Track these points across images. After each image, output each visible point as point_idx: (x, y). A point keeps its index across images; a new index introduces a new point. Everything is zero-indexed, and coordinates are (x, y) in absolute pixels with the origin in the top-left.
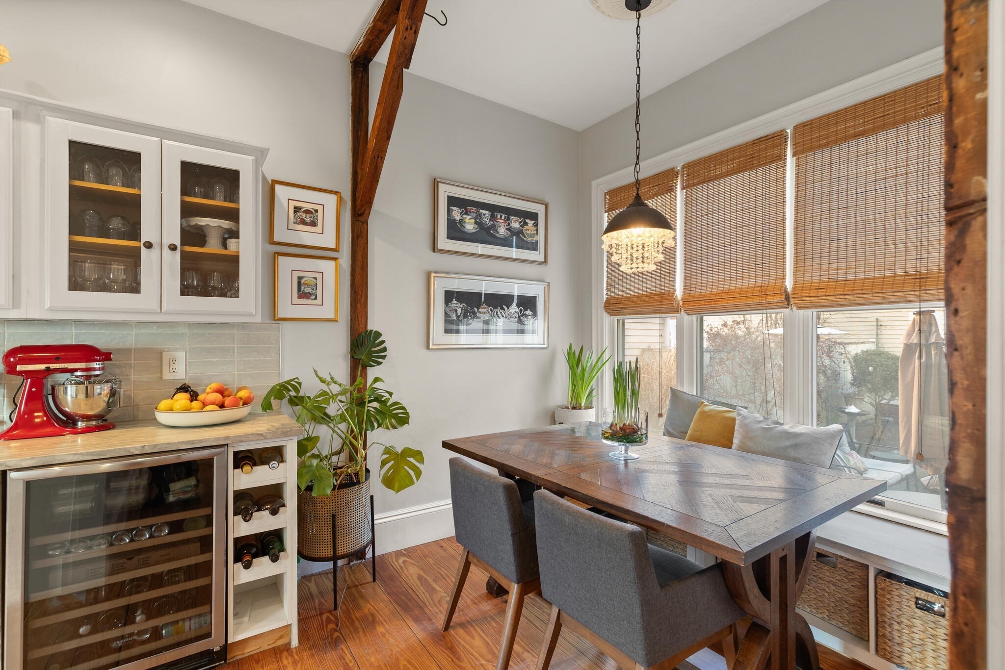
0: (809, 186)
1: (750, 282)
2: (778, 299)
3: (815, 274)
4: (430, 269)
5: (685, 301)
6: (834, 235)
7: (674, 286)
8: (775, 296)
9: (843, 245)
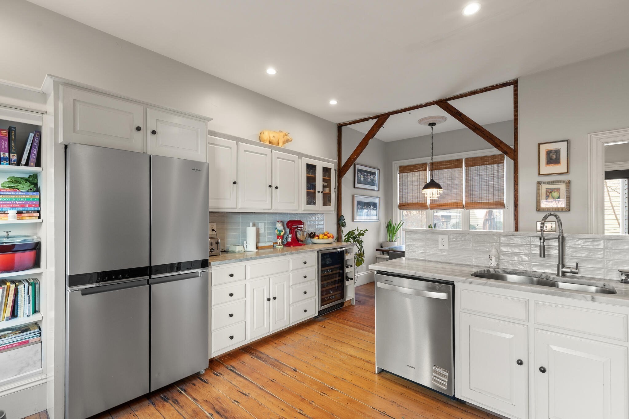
0: (469, 176)
1: (452, 201)
2: (461, 206)
3: (472, 200)
4: (353, 194)
5: (430, 206)
6: (476, 190)
7: (426, 201)
8: (460, 205)
9: (478, 193)
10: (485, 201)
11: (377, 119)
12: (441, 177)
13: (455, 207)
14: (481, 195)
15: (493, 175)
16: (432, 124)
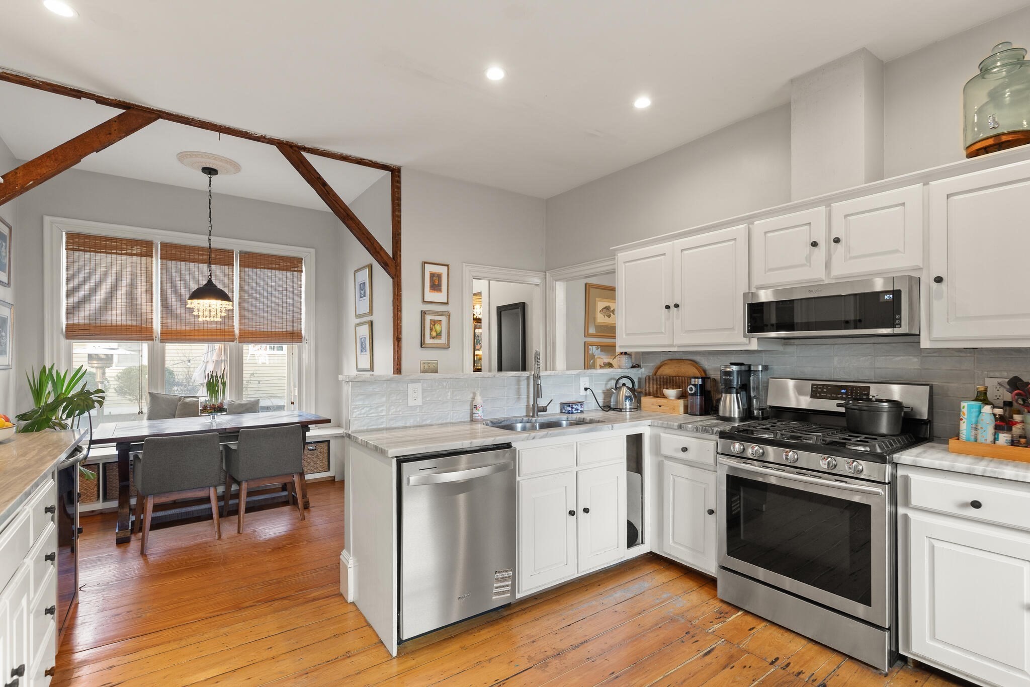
0: (246, 283)
3: (251, 327)
6: (258, 310)
8: (229, 335)
9: (262, 315)
10: (273, 330)
11: (123, 111)
12: (187, 277)
13: (218, 337)
14: (266, 319)
15: (285, 289)
16: (210, 171)
